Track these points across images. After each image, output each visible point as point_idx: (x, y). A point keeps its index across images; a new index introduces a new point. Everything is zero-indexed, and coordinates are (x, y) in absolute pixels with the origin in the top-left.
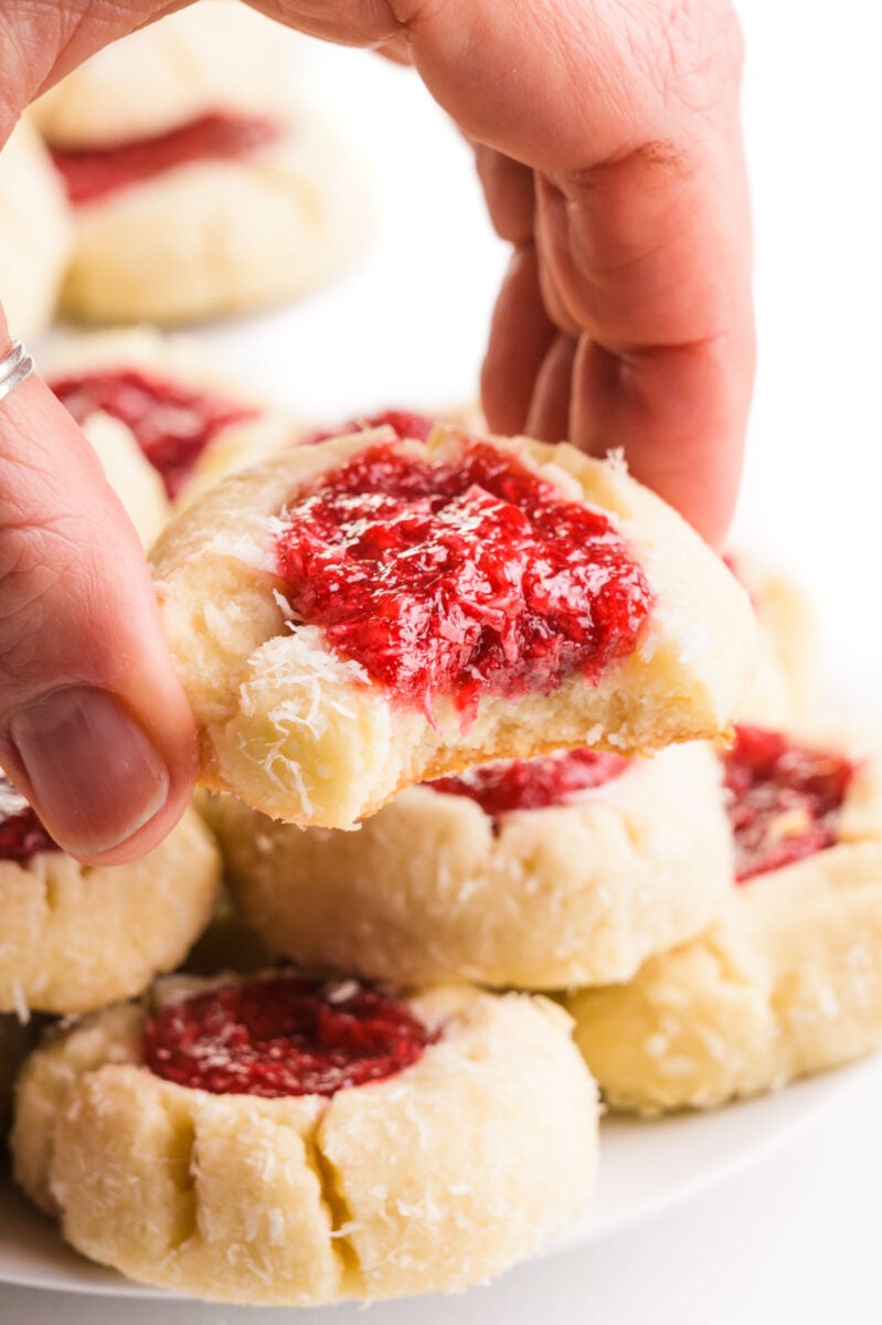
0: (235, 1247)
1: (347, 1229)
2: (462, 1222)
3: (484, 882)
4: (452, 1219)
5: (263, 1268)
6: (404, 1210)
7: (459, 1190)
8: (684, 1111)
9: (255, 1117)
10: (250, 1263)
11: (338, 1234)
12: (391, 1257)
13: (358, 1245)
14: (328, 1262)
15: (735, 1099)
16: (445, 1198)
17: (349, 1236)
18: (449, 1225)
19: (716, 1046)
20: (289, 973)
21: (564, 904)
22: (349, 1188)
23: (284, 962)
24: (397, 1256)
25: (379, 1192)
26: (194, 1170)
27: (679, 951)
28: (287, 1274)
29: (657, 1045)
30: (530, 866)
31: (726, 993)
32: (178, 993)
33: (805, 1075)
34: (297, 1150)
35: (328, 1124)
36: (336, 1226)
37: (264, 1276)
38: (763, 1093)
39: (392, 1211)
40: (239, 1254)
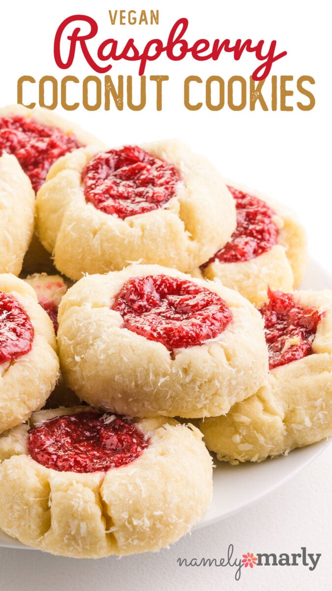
0: (67, 536)
1: (112, 529)
2: (158, 526)
3: (167, 378)
4: (154, 524)
5: (78, 544)
6: (135, 523)
7: (157, 513)
8: (248, 464)
9: (74, 483)
10: (73, 543)
11: (108, 532)
12: (130, 540)
13: (117, 535)
14: (104, 542)
15: (269, 458)
16: (152, 517)
17: (113, 532)
18: (153, 528)
19: (262, 439)
20: (87, 409)
21: (200, 387)
22: (113, 512)
23: (84, 403)
24: (132, 540)
25: (125, 516)
26: (50, 504)
27: (247, 400)
28: (88, 547)
29: (237, 438)
30: (186, 371)
31: (266, 418)
32: (42, 420)
33: (298, 449)
34: (91, 497)
35: (104, 485)
36: (107, 529)
37: (79, 548)
38: (280, 456)
39: (130, 522)
40: (68, 539)
